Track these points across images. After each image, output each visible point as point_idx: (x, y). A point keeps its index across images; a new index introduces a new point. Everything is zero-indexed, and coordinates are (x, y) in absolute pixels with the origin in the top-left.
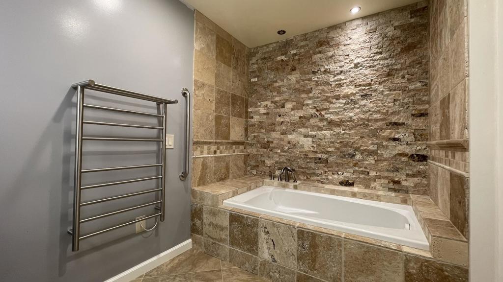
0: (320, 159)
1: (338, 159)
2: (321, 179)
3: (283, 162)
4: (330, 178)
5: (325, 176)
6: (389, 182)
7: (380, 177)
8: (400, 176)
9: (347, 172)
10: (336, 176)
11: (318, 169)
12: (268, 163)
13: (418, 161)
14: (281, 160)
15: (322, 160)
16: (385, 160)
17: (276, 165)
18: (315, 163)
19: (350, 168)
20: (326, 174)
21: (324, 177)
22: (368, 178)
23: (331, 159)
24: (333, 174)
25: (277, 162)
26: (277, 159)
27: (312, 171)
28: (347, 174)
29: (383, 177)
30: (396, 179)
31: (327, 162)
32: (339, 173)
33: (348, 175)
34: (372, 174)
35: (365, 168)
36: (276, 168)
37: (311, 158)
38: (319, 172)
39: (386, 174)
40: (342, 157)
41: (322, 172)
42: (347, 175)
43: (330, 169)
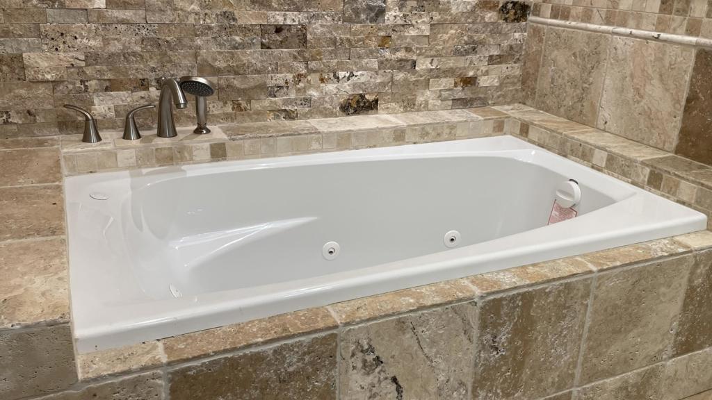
0: (279, 30)
1: (337, 28)
2: (286, 102)
3: (126, 55)
4: (314, 93)
5: (299, 90)
6: (456, 85)
7: (438, 74)
8: (476, 65)
9: (362, 68)
10: (331, 87)
11: (276, 70)
12: (44, 64)
13: (513, 21)
14: (115, 47)
15: (285, 33)
16: (455, 21)
17: (89, 71)
18: (263, 46)
19: (371, 53)
20: (301, 85)
21: (293, 96)
22: (413, 78)
23: (317, 28)
24: (322, 80)
25: (92, 58)
26: (92, 43)
27: (253, 80)
28: (362, 77)
29: (444, 72)
30: (471, 74)
31: (304, 41)
32: (341, 74)
33: (364, 77)
34: (423, 65)
35: (408, 50)
36: (92, 84)
37: (246, 30)
38: (279, 79)
39: (451, 63)
40: (350, 20)
41: (290, 76)
42: (363, 79)
43: (312, 65)
